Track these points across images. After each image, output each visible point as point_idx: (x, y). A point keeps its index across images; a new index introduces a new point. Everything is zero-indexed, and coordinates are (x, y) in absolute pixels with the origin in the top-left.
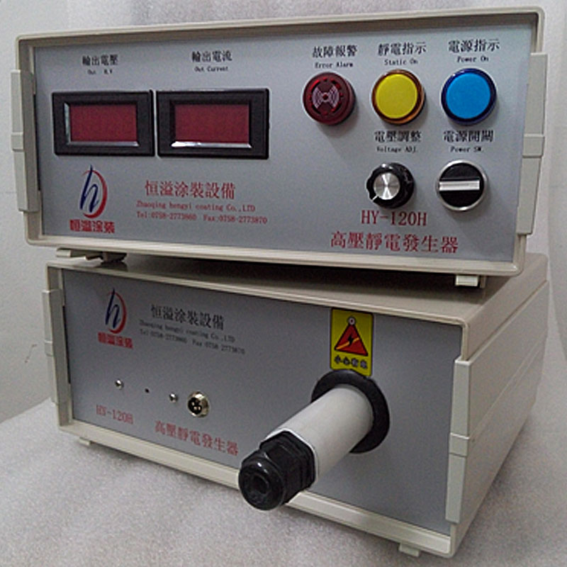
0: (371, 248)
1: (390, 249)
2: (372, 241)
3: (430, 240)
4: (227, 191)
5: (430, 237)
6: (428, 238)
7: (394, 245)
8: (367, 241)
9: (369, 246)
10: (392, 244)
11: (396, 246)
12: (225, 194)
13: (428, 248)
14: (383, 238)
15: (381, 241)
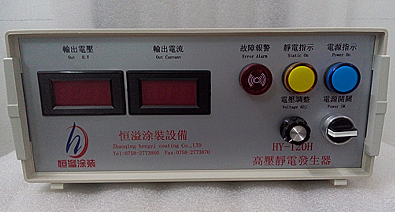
0: (279, 165)
1: (290, 164)
2: (279, 161)
3: (315, 159)
4: (181, 135)
5: (315, 156)
6: (314, 157)
7: (293, 162)
8: (276, 161)
9: (278, 164)
10: (292, 162)
11: (294, 163)
12: (180, 137)
13: (313, 163)
14: (286, 159)
15: (285, 161)
